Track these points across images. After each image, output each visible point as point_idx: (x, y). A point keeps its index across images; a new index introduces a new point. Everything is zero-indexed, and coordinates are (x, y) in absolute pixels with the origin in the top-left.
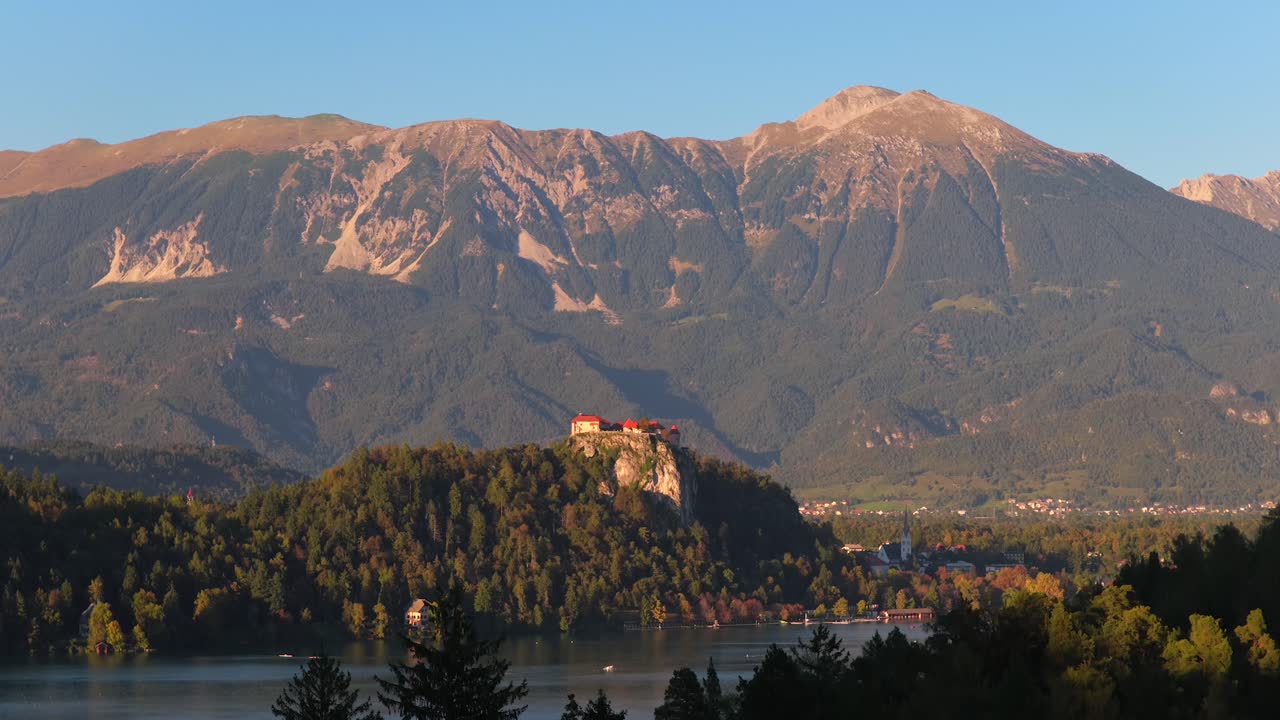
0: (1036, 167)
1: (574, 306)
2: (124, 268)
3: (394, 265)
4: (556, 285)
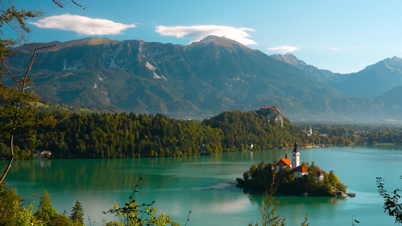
0: (247, 52)
1: (159, 77)
2: (67, 68)
3: (122, 68)
4: (154, 73)
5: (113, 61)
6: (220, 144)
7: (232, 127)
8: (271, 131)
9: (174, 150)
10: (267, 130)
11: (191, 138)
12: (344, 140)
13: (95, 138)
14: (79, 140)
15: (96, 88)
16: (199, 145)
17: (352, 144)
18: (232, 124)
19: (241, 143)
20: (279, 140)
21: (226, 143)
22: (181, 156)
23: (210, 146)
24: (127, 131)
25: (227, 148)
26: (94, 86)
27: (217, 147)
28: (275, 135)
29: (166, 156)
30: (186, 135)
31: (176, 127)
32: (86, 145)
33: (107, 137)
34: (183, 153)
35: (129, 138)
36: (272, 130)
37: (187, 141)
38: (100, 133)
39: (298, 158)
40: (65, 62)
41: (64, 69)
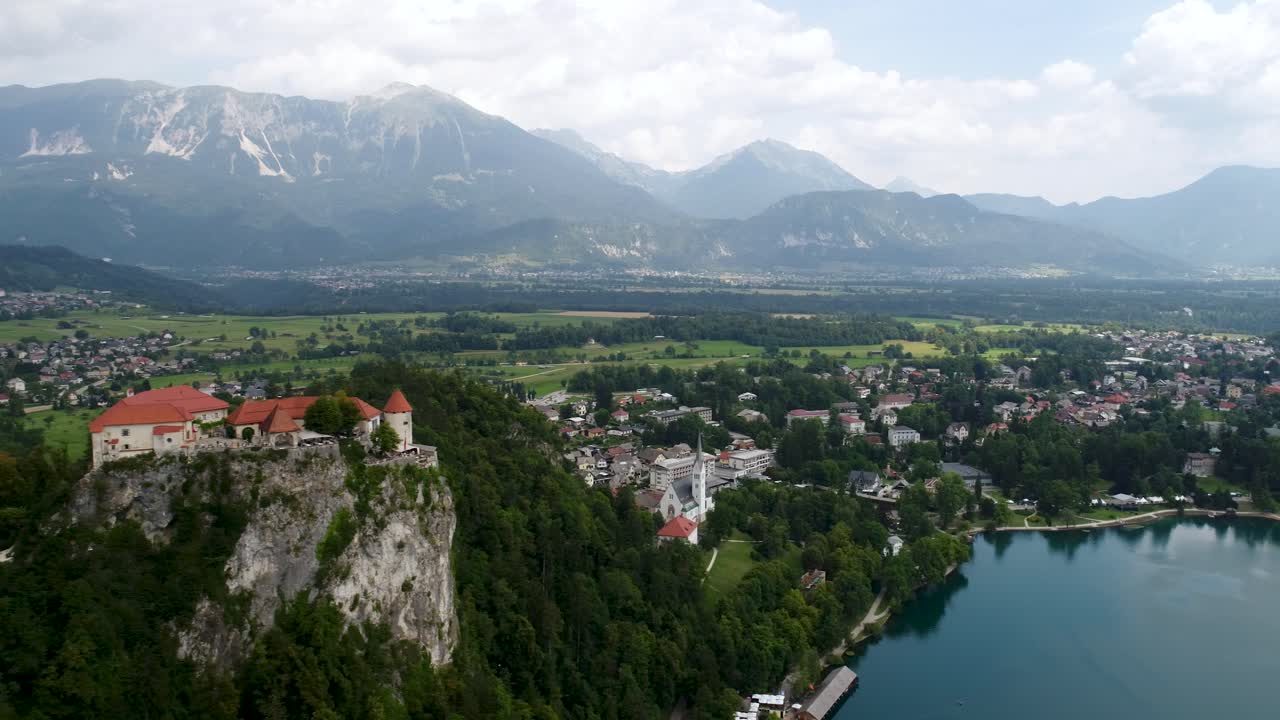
1: (271, 173)
2: (37, 147)
3: (182, 152)
4: (261, 163)
5: (158, 134)
40: (34, 133)
41: (33, 152)
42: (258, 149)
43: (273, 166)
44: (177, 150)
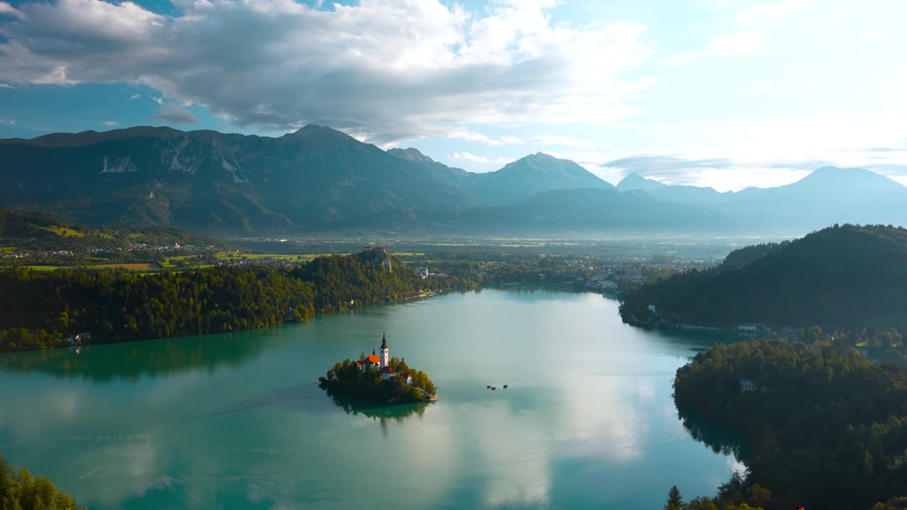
1: (240, 181)
2: (108, 168)
3: (190, 169)
4: (234, 176)
5: (175, 159)
6: (311, 305)
7: (328, 279)
8: (377, 280)
9: (252, 319)
10: (372, 279)
11: (275, 301)
12: (466, 282)
13: (149, 312)
14: (126, 316)
15: (152, 199)
16: (285, 309)
17: (475, 285)
18: (328, 275)
19: (339, 300)
20: (386, 290)
21: (319, 304)
22: (261, 327)
23: (299, 310)
24: (192, 299)
25: (321, 307)
26: (149, 196)
27: (307, 311)
28: (381, 284)
29: (243, 328)
30: (268, 298)
31: (255, 288)
32: (137, 321)
33: (164, 309)
34: (264, 322)
35: (194, 310)
36: (378, 278)
37: (269, 307)
38: (156, 305)
39: (386, 355)
40: (105, 161)
41: (105, 170)
42: (232, 167)
43: (240, 177)
44: (187, 168)
